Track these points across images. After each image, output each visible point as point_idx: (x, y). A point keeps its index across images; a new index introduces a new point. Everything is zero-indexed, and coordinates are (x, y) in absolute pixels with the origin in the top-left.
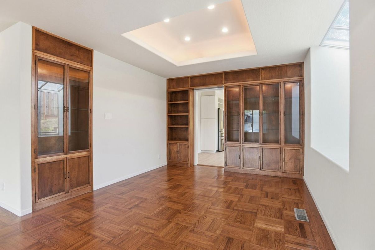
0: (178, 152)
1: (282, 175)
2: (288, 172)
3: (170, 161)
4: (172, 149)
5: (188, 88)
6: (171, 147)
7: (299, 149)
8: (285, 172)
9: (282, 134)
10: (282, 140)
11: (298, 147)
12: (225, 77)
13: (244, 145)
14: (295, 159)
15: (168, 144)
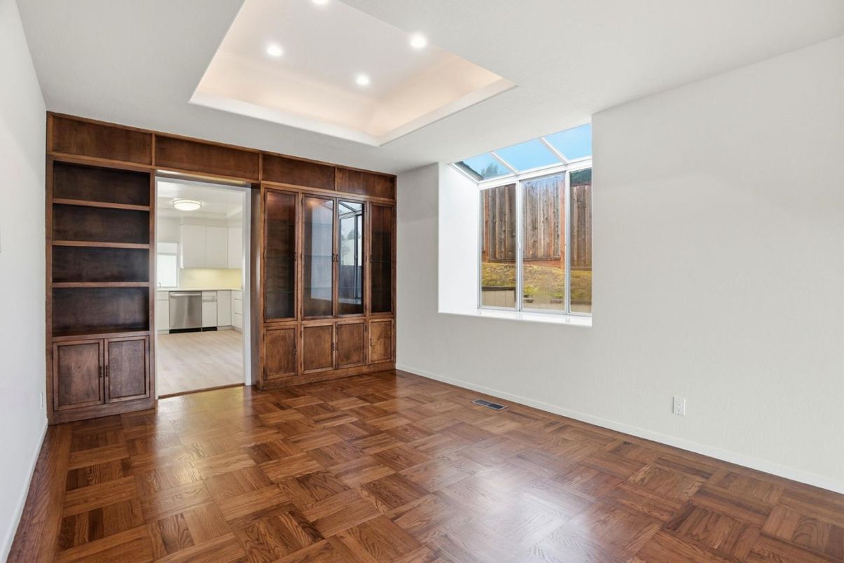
0: (103, 371)
1: (368, 370)
2: (376, 362)
3: (64, 407)
4: (73, 365)
5: (150, 167)
6: (72, 359)
7: (390, 319)
8: (373, 364)
9: (368, 297)
10: (367, 307)
11: (388, 316)
12: (263, 165)
13: (304, 322)
14: (385, 337)
15: (55, 348)
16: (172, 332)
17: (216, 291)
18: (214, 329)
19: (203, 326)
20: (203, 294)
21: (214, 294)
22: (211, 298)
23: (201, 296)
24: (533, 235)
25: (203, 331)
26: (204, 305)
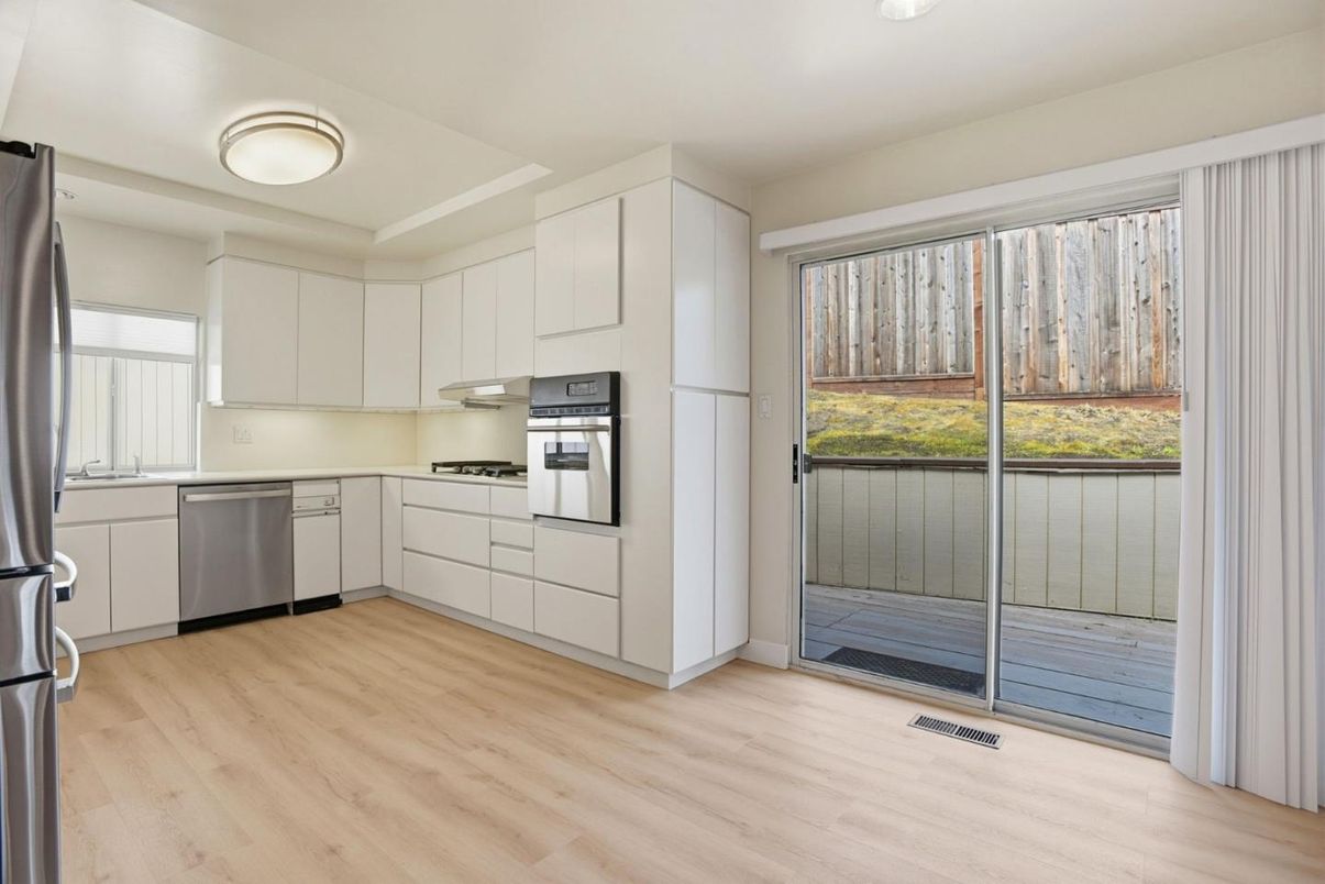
16: (186, 628)
17: (337, 478)
18: (332, 602)
19: (298, 597)
20: (298, 490)
21: (332, 488)
22: (320, 504)
23: (291, 497)
24: (1108, 340)
25: (297, 613)
26: (300, 526)
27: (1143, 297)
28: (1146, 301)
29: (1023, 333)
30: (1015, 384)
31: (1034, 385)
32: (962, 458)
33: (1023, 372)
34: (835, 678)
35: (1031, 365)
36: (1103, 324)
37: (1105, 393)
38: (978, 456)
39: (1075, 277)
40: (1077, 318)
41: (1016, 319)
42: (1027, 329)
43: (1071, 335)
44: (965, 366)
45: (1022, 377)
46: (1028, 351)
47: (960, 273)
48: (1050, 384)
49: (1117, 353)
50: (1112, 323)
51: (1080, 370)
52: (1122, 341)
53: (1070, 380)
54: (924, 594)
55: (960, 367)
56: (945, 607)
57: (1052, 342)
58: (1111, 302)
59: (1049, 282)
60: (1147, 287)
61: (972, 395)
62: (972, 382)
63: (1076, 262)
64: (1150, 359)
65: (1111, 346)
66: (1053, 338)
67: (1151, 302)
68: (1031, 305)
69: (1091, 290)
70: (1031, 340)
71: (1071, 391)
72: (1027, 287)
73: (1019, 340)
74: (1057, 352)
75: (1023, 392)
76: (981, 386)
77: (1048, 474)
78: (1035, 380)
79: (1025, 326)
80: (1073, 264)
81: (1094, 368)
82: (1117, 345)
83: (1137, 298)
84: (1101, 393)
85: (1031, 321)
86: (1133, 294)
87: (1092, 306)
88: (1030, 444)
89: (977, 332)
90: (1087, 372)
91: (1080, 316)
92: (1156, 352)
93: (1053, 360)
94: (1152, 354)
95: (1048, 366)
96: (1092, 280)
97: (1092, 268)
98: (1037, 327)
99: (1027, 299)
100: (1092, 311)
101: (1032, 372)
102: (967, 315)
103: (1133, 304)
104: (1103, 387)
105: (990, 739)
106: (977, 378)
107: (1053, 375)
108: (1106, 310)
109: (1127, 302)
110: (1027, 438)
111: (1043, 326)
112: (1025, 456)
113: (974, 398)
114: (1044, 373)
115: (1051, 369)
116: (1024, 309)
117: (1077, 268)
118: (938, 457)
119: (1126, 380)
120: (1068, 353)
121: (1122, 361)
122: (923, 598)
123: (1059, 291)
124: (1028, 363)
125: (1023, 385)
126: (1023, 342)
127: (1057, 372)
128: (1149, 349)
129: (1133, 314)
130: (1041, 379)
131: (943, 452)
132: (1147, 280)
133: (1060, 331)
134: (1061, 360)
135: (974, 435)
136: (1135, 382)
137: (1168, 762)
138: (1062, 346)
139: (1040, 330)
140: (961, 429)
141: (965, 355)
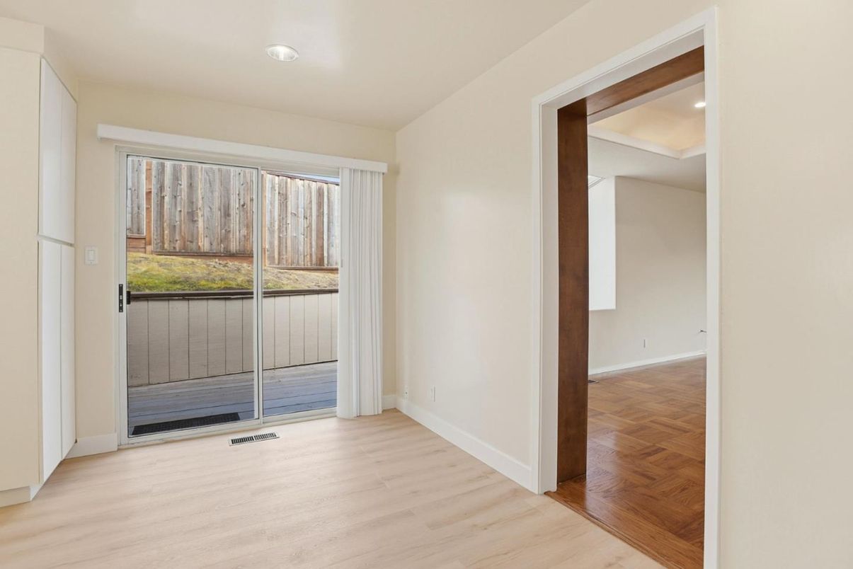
27: (242, 203)
28: (243, 206)
29: (177, 213)
30: (173, 245)
31: (184, 247)
32: (164, 292)
33: (177, 238)
34: (161, 442)
35: (183, 234)
36: (222, 215)
37: (223, 253)
38: (175, 290)
39: (208, 185)
40: (209, 209)
41: (173, 203)
42: (180, 211)
43: (206, 219)
44: (138, 230)
45: (177, 241)
46: (181, 226)
47: (136, 166)
48: (194, 246)
49: (230, 231)
50: (227, 214)
51: (210, 238)
52: (232, 226)
53: (204, 244)
54: (149, 384)
55: (135, 230)
56: (172, 388)
57: (195, 221)
58: (227, 203)
59: (194, 185)
60: (244, 199)
61: (143, 250)
62: (143, 241)
63: (209, 176)
64: (245, 236)
65: (227, 228)
66: (196, 219)
67: (245, 207)
68: (183, 197)
69: (217, 194)
70: (183, 219)
71: (205, 251)
72: (181, 185)
73: (175, 217)
74: (198, 227)
75: (178, 250)
76: (150, 244)
77: (226, 299)
78: (184, 242)
79: (179, 209)
80: (208, 178)
81: (217, 239)
82: (229, 227)
83: (239, 203)
84: (221, 253)
85: (182, 205)
86: (237, 200)
87: (217, 203)
88: (203, 282)
89: (147, 208)
90: (214, 240)
91: (211, 208)
92: (247, 233)
93: (195, 232)
94: (246, 234)
95: (192, 236)
96: (217, 189)
97: (217, 181)
98: (186, 211)
99: (181, 191)
100: (217, 206)
101: (183, 238)
102: (140, 196)
103: (237, 206)
104: (222, 250)
105: (273, 435)
106: (147, 239)
107: (195, 241)
108: (224, 206)
109: (234, 205)
110: (199, 279)
111: (190, 210)
112: (204, 290)
113: (145, 252)
114: (190, 239)
115: (194, 238)
116: (179, 198)
117: (210, 180)
118: (147, 292)
119: (234, 247)
120: (204, 229)
121: (231, 236)
122: (150, 387)
123: (199, 192)
124: (181, 232)
125: (178, 245)
126: (177, 219)
127: (197, 239)
128: (244, 231)
129: (237, 212)
130: (189, 243)
131: (150, 288)
132: (244, 194)
133: (200, 215)
134: (200, 233)
135: (166, 278)
136: (238, 248)
137: (336, 416)
138: (201, 224)
139: (188, 213)
140: (155, 273)
141: (139, 223)
